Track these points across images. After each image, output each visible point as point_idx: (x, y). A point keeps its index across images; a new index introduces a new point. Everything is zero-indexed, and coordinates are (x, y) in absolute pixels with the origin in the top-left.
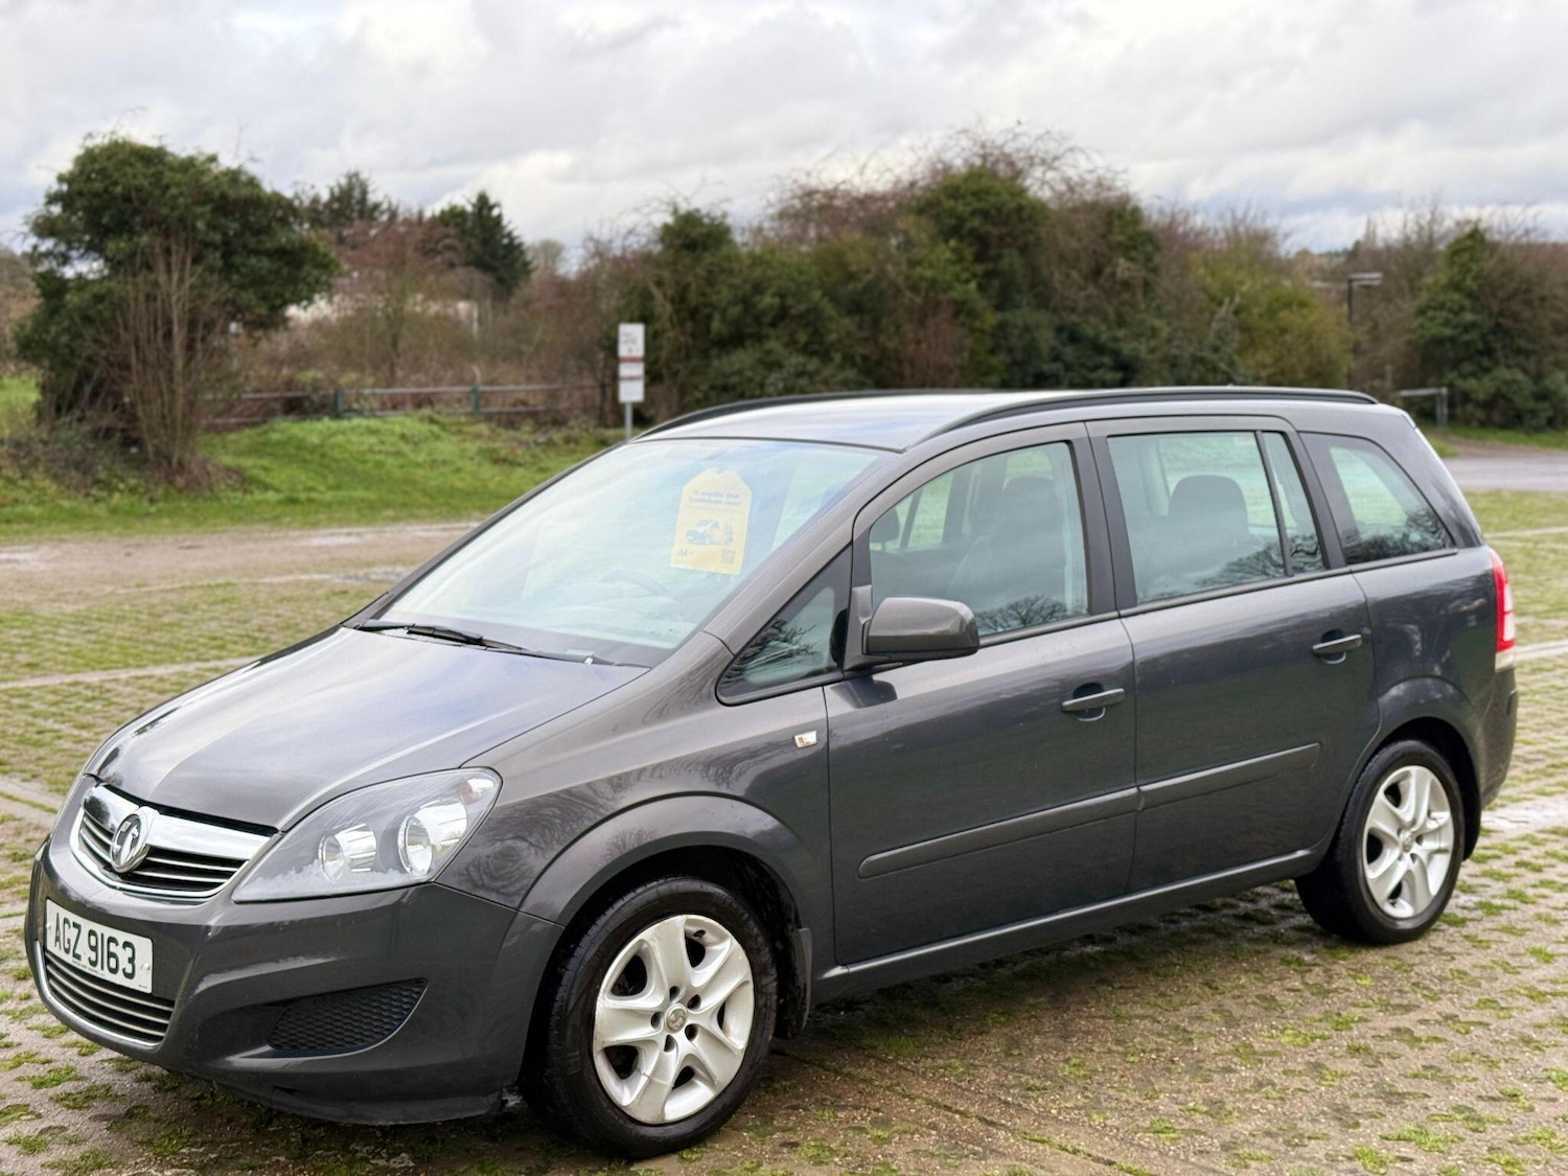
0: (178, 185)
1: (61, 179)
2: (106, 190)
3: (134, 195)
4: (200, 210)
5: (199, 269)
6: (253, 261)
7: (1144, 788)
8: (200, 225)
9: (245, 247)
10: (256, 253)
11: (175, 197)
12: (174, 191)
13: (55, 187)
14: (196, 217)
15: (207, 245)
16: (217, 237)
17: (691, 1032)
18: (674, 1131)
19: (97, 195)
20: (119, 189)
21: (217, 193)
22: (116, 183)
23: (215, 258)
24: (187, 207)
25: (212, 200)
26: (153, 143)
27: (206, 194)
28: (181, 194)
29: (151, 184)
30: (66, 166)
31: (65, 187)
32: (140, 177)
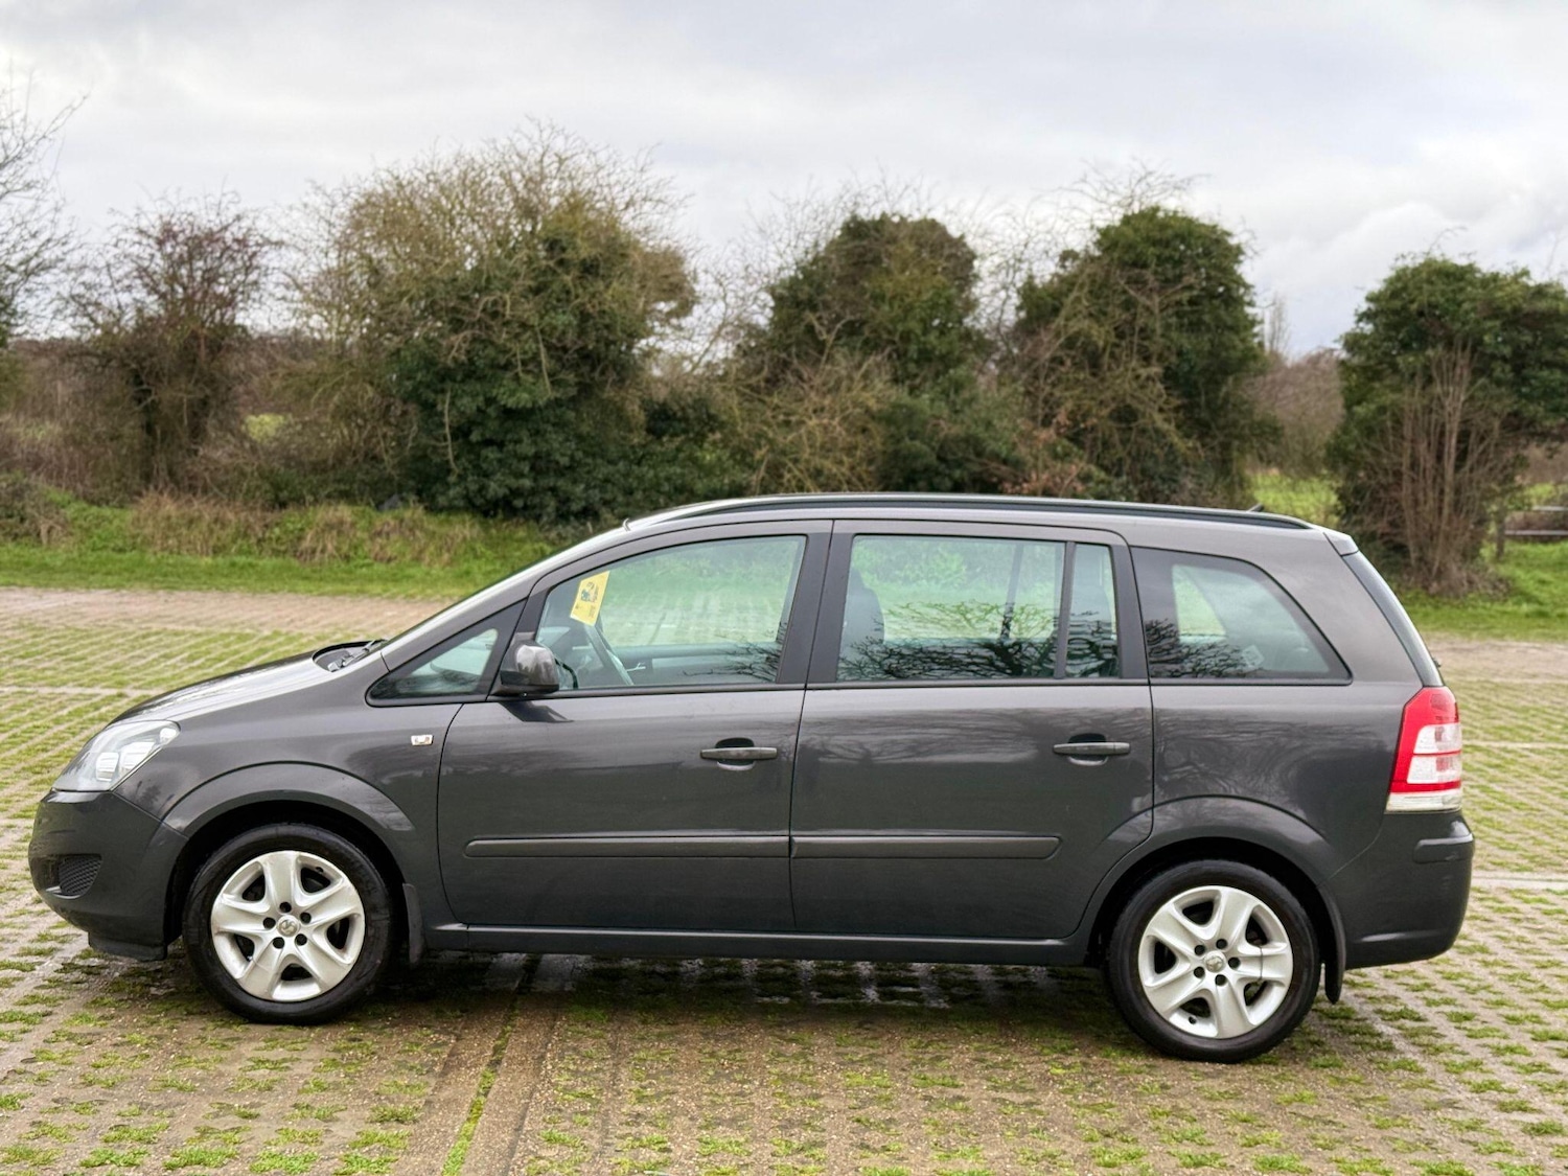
0: (1473, 300)
1: (1370, 299)
2: (1404, 308)
3: (1426, 311)
4: (1489, 324)
5: (1482, 381)
6: (1545, 373)
7: (797, 839)
8: (1487, 338)
9: (1538, 360)
10: (1550, 365)
11: (1467, 312)
12: (1466, 306)
13: (1364, 306)
14: (1485, 332)
15: (1493, 357)
16: (1507, 351)
17: (301, 940)
18: (280, 1009)
19: (1396, 312)
20: (1414, 307)
21: (1508, 308)
22: (1412, 302)
23: (1501, 371)
24: (1477, 322)
25: (1506, 315)
26: (1462, 262)
27: (1499, 308)
28: (1474, 309)
29: (1447, 300)
30: (1376, 285)
31: (1372, 306)
32: (1437, 293)
